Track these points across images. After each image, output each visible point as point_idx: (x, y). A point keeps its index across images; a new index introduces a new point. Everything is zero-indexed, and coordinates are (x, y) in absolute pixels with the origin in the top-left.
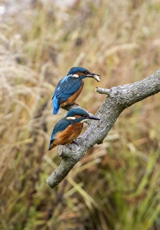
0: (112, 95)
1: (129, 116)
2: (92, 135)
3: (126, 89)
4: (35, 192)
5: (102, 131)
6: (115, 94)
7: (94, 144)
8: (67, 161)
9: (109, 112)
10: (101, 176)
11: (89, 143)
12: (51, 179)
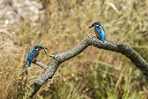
0: (56, 58)
1: (63, 66)
2: (47, 75)
3: (61, 55)
5: (51, 73)
7: (48, 79)
8: (37, 86)
9: (54, 65)
10: (51, 93)
11: (46, 78)
12: (30, 94)
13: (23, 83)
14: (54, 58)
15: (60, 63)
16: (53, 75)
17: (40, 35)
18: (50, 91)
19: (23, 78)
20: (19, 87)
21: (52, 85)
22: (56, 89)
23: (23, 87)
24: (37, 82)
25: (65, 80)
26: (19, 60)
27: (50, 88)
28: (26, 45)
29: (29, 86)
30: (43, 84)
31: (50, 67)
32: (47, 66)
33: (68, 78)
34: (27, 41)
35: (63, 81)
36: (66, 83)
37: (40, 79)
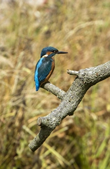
0: (80, 76)
2: (65, 109)
3: (91, 72)
4: (16, 155)
5: (72, 105)
6: (83, 75)
7: (66, 115)
8: (45, 130)
9: (78, 90)
10: (68, 142)
11: (63, 115)
12: (32, 143)
13: (17, 124)
14: (77, 77)
15: (88, 85)
16: (75, 109)
17: (48, 33)
18: (67, 138)
19: (16, 114)
20: (10, 130)
21: (70, 126)
22: (78, 134)
23: (16, 131)
24: (45, 122)
25: (94, 117)
26: (9, 79)
27: (67, 133)
28: (22, 53)
29: (28, 130)
30: (57, 124)
31: (70, 93)
32: (63, 92)
33: (101, 113)
34: (24, 46)
35: (91, 120)
36: (97, 123)
37: (51, 117)
